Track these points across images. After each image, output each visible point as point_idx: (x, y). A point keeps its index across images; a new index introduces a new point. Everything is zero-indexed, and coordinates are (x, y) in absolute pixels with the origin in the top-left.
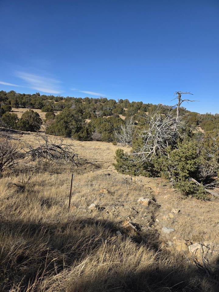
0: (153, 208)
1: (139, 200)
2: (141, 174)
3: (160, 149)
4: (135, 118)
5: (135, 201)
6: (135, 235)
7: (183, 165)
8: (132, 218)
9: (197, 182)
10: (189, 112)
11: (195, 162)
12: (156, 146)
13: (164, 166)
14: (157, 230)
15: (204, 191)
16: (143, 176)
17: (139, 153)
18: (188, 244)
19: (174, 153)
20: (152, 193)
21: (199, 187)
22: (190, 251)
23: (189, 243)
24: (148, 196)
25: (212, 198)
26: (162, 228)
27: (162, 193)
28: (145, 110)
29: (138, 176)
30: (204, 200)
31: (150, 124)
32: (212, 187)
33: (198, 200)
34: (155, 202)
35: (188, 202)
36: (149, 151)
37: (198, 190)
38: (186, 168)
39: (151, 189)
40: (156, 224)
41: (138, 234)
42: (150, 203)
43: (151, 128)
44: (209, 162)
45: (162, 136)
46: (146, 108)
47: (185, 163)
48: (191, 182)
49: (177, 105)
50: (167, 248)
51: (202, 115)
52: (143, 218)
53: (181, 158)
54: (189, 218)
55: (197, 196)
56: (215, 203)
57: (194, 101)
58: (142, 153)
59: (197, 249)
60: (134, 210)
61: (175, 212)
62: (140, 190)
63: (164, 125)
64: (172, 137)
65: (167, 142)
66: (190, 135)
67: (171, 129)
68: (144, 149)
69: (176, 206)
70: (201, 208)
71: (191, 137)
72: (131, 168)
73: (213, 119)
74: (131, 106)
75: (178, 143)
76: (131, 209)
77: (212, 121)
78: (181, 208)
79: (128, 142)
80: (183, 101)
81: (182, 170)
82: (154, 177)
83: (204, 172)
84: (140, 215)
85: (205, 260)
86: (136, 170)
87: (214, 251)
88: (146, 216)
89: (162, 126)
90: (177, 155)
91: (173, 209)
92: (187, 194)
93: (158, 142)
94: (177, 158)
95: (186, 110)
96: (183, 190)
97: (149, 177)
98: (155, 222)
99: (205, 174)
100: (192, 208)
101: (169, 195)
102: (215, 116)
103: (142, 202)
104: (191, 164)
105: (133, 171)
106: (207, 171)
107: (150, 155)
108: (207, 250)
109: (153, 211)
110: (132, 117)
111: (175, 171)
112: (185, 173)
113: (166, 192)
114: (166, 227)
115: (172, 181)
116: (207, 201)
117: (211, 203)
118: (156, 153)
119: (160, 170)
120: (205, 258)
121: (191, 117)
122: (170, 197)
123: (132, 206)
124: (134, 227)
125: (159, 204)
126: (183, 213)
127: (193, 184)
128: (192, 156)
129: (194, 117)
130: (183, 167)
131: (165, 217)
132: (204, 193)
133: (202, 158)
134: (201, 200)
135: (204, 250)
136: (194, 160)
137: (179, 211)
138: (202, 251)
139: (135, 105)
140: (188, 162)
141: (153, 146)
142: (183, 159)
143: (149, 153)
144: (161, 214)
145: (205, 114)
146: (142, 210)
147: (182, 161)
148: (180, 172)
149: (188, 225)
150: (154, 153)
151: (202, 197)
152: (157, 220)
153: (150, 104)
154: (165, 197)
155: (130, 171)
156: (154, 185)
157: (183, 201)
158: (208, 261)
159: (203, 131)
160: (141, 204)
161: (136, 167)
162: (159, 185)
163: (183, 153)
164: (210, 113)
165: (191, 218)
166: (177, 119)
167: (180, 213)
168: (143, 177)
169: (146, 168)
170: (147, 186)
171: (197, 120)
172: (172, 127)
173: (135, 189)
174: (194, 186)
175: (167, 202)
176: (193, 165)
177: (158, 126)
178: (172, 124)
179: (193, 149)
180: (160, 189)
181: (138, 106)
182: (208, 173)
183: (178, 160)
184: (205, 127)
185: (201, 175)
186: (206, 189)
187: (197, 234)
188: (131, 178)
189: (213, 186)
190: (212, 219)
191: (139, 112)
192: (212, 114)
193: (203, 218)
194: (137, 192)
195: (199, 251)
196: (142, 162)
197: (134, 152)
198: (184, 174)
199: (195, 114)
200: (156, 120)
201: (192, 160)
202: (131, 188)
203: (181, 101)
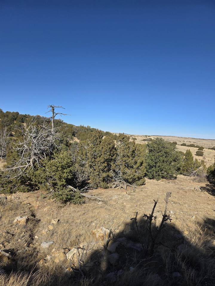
0: (32, 225)
1: (15, 221)
2: (18, 190)
3: (37, 161)
4: (10, 129)
5: (11, 222)
6: (10, 263)
7: (60, 174)
8: (6, 244)
9: (74, 188)
10: (66, 124)
11: (71, 170)
12: (33, 158)
13: (42, 178)
14: (35, 248)
15: (80, 195)
16: (21, 192)
17: (14, 168)
18: (66, 252)
19: (51, 164)
20: (31, 209)
21: (75, 192)
22: (68, 259)
23: (67, 250)
24: (26, 213)
25: (87, 200)
26: (40, 244)
27: (41, 206)
28: (22, 121)
29: (15, 193)
30: (80, 204)
31: (25, 136)
32: (86, 191)
33: (75, 205)
34: (35, 217)
35: (66, 209)
36: (26, 164)
37: (74, 196)
38: (62, 177)
39: (30, 204)
40: (34, 242)
41: (13, 260)
42: (28, 220)
43: (26, 140)
44: (83, 168)
45: (38, 147)
46: (24, 119)
47: (62, 172)
48: (68, 190)
49: (52, 117)
50: (46, 264)
51: (77, 127)
52: (19, 240)
53: (57, 168)
54: (67, 225)
55: (74, 202)
56: (89, 204)
57: (66, 115)
58: (18, 167)
59: (74, 254)
60: (9, 233)
61: (54, 222)
62: (17, 209)
63: (40, 137)
64: (49, 148)
65: (44, 153)
66: (68, 145)
67: (48, 140)
68: (20, 163)
69: (56, 216)
70: (78, 211)
71: (68, 147)
72: (6, 186)
73: (86, 130)
74: (5, 116)
75: (54, 154)
76: (4, 234)
77: (85, 132)
78: (61, 217)
79: (3, 156)
80: (56, 114)
81: (59, 179)
82: (33, 191)
83: (80, 178)
84: (16, 237)
85: (81, 262)
86: (13, 187)
87: (88, 251)
88: (23, 236)
89: (38, 138)
90: (54, 165)
91: (53, 220)
92: (66, 202)
93: (35, 153)
94: (54, 168)
95: (63, 122)
96: (61, 199)
97: (27, 192)
98: (33, 240)
99: (81, 179)
100: (70, 214)
101: (49, 207)
102: (87, 128)
103: (19, 222)
104: (67, 173)
105: (9, 189)
106: (82, 176)
107: (27, 169)
108: (82, 252)
109: (32, 228)
110: (6, 128)
111: (53, 182)
112: (63, 181)
113: (46, 204)
114: (45, 242)
115: (51, 192)
116: (83, 204)
117: (86, 205)
118: (34, 165)
119: (38, 183)
120: (81, 260)
121: (68, 128)
122: (49, 208)
123: (7, 229)
124: (7, 255)
125: (39, 219)
126: (63, 221)
127: (70, 191)
128: (67, 164)
129: (71, 129)
130: (60, 176)
131: (44, 232)
132: (80, 197)
133: (77, 165)
134: (78, 204)
135: (80, 253)
136: (70, 169)
137: (59, 220)
138: (78, 254)
139: (10, 116)
140: (65, 171)
141: (30, 159)
142: (60, 169)
143: (26, 166)
144: (40, 229)
145: (79, 126)
146: (19, 231)
147: (59, 171)
148: (58, 182)
149: (66, 232)
150: (31, 166)
151: (78, 202)
152: (36, 237)
153: (27, 115)
154: (44, 210)
155: (4, 189)
156: (34, 200)
157: (63, 209)
158: (83, 262)
159: (78, 141)
160: (17, 224)
161: (12, 184)
162: (39, 199)
163: (60, 163)
164: (83, 125)
165: (70, 224)
166: (52, 131)
167: (59, 222)
168: (21, 194)
169: (23, 183)
170: (25, 202)
171: (74, 132)
172: (48, 139)
173: (11, 209)
174: (71, 192)
175: (47, 215)
176: (69, 173)
177: (34, 138)
178: (48, 136)
179: (68, 159)
180: (40, 203)
181: (14, 116)
182: (83, 178)
183: (55, 171)
184: (80, 137)
185: (78, 181)
186: (81, 194)
187: (74, 239)
188: (5, 197)
189: (87, 189)
190: (87, 220)
191: (15, 122)
192: (84, 126)
193: (79, 221)
194: (13, 212)
195: (75, 256)
196: (18, 177)
197: (8, 167)
198: (62, 183)
199: (71, 126)
200: (32, 132)
201: (68, 169)
202: (6, 208)
203: (55, 114)
